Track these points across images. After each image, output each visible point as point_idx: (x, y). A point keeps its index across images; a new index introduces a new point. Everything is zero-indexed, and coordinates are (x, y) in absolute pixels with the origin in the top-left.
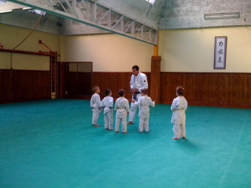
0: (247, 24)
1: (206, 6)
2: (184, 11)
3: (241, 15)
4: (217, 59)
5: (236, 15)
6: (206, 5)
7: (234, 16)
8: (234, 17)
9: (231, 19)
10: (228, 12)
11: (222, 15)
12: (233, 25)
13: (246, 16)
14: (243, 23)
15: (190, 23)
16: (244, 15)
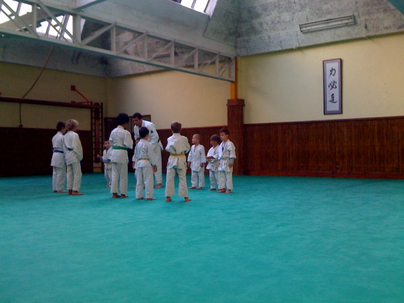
0: (371, 34)
1: (300, 11)
2: (269, 23)
3: (358, 20)
5: (351, 21)
6: (301, 9)
7: (347, 23)
8: (347, 25)
9: (343, 29)
10: (337, 17)
11: (328, 23)
12: (349, 38)
13: (366, 20)
14: (364, 33)
15: (281, 42)
16: (364, 19)
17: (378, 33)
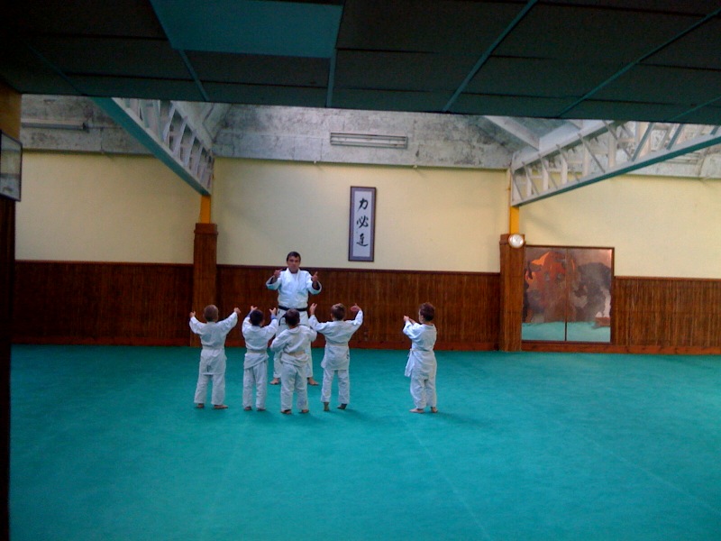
0: (421, 163)
1: (336, 114)
3: (410, 143)
4: (356, 239)
5: (401, 143)
8: (395, 146)
9: (388, 150)
10: (385, 133)
12: (393, 163)
13: (420, 145)
14: (412, 161)
15: (294, 149)
16: (417, 144)
17: (430, 165)
